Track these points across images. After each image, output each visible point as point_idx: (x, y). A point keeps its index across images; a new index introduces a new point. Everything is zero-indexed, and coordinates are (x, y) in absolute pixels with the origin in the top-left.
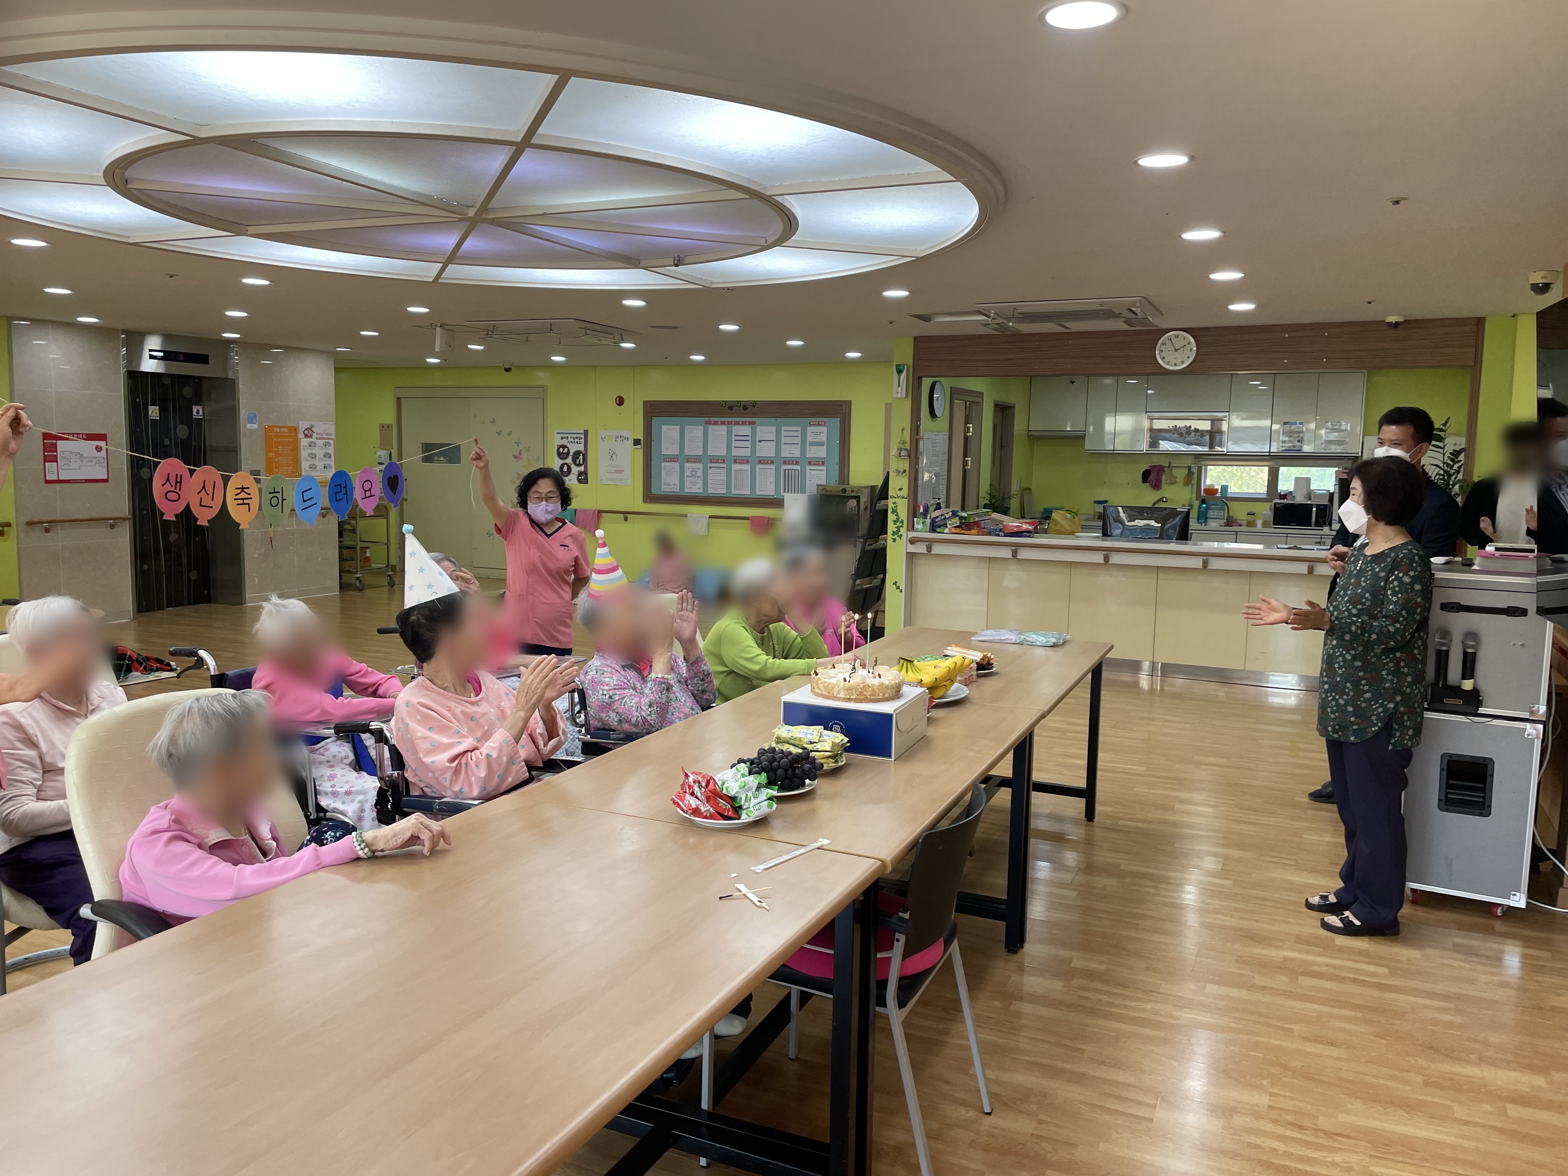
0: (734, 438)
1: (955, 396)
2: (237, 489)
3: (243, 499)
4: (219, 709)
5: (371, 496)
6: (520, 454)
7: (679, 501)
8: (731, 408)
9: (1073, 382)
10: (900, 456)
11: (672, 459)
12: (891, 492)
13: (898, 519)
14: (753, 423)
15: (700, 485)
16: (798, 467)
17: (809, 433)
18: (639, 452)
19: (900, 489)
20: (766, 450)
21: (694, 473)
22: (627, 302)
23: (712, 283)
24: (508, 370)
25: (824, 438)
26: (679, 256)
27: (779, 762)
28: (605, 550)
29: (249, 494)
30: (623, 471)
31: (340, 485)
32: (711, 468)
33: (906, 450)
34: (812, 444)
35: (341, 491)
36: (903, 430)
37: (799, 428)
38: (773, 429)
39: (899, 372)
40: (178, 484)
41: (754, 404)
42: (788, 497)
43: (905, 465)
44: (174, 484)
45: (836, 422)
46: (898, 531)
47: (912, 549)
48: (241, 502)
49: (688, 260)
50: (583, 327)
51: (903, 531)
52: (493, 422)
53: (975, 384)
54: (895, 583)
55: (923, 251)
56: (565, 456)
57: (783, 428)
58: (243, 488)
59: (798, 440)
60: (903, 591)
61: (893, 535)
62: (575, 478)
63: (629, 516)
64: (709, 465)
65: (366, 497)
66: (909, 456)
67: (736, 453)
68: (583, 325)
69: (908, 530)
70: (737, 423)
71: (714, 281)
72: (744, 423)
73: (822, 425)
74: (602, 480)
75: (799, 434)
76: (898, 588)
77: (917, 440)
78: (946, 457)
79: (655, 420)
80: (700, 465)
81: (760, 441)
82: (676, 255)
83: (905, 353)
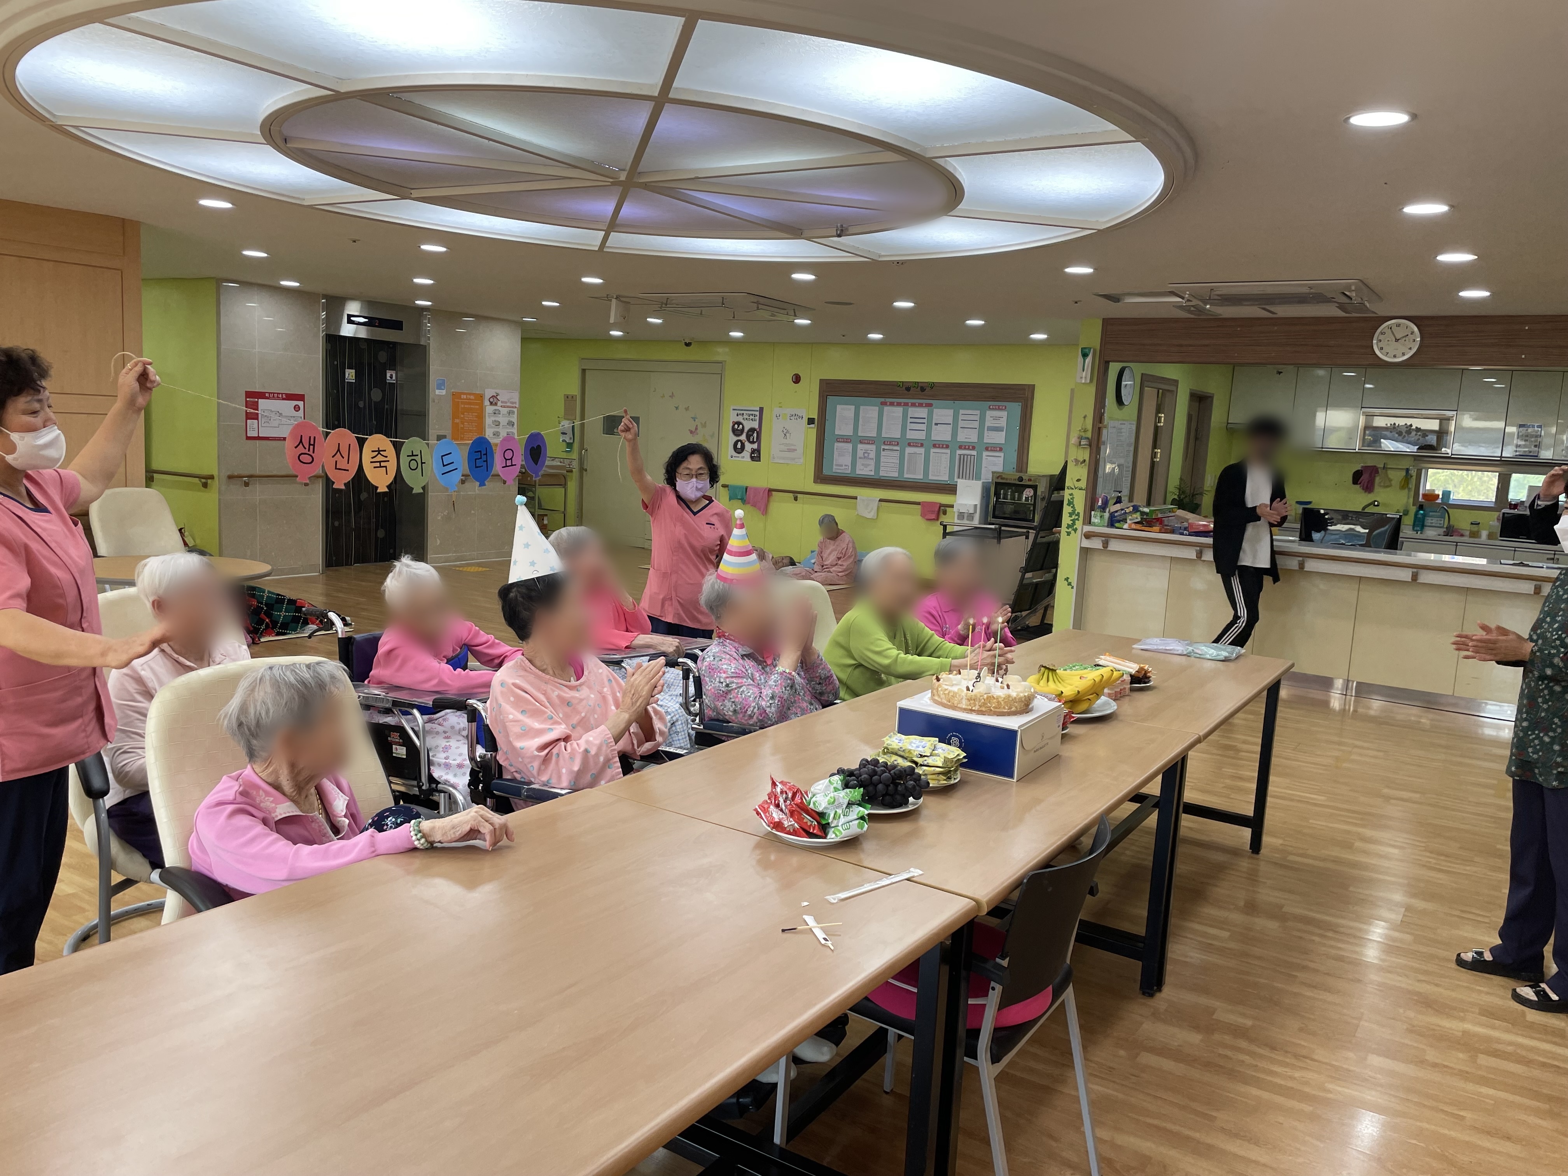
0: (910, 420)
1: (1146, 383)
2: (373, 451)
3: (380, 462)
4: (292, 679)
5: (512, 465)
6: (696, 429)
7: (849, 482)
8: (908, 389)
9: (1280, 373)
10: (1080, 445)
11: (846, 440)
12: (1068, 482)
13: (1074, 511)
14: (930, 405)
15: (872, 467)
16: (974, 453)
17: (988, 418)
18: (813, 431)
19: (1078, 480)
20: (942, 434)
21: (866, 455)
22: (797, 276)
23: (880, 256)
24: (688, 345)
25: (1003, 423)
26: (842, 226)
27: (880, 776)
28: (743, 532)
29: (386, 457)
30: (796, 450)
31: (480, 451)
32: (884, 450)
33: (1088, 438)
34: (991, 429)
35: (481, 458)
36: (1085, 417)
37: (978, 412)
38: (951, 412)
39: (1085, 355)
40: (311, 447)
41: (932, 385)
42: (961, 483)
43: (1085, 455)
44: (307, 448)
45: (1016, 408)
46: (1074, 524)
47: (1086, 544)
48: (378, 464)
49: (852, 230)
50: (755, 301)
51: (1079, 524)
52: (672, 396)
53: (1169, 371)
54: (1067, 579)
55: (1105, 222)
56: (739, 433)
57: (962, 412)
58: (379, 451)
59: (976, 424)
60: (1075, 587)
61: (1068, 528)
62: (749, 455)
63: (799, 496)
64: (883, 447)
65: (506, 466)
66: (1090, 445)
67: (911, 435)
68: (755, 299)
69: (1084, 524)
70: (913, 405)
71: (883, 254)
72: (921, 405)
73: (1002, 409)
74: (774, 458)
75: (977, 418)
76: (1069, 584)
77: (1099, 428)
78: (1132, 449)
79: (830, 399)
80: (873, 447)
81: (936, 424)
82: (839, 225)
83: (1092, 337)
